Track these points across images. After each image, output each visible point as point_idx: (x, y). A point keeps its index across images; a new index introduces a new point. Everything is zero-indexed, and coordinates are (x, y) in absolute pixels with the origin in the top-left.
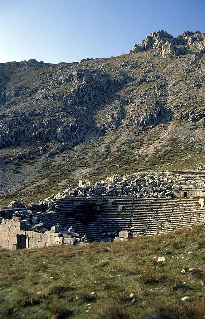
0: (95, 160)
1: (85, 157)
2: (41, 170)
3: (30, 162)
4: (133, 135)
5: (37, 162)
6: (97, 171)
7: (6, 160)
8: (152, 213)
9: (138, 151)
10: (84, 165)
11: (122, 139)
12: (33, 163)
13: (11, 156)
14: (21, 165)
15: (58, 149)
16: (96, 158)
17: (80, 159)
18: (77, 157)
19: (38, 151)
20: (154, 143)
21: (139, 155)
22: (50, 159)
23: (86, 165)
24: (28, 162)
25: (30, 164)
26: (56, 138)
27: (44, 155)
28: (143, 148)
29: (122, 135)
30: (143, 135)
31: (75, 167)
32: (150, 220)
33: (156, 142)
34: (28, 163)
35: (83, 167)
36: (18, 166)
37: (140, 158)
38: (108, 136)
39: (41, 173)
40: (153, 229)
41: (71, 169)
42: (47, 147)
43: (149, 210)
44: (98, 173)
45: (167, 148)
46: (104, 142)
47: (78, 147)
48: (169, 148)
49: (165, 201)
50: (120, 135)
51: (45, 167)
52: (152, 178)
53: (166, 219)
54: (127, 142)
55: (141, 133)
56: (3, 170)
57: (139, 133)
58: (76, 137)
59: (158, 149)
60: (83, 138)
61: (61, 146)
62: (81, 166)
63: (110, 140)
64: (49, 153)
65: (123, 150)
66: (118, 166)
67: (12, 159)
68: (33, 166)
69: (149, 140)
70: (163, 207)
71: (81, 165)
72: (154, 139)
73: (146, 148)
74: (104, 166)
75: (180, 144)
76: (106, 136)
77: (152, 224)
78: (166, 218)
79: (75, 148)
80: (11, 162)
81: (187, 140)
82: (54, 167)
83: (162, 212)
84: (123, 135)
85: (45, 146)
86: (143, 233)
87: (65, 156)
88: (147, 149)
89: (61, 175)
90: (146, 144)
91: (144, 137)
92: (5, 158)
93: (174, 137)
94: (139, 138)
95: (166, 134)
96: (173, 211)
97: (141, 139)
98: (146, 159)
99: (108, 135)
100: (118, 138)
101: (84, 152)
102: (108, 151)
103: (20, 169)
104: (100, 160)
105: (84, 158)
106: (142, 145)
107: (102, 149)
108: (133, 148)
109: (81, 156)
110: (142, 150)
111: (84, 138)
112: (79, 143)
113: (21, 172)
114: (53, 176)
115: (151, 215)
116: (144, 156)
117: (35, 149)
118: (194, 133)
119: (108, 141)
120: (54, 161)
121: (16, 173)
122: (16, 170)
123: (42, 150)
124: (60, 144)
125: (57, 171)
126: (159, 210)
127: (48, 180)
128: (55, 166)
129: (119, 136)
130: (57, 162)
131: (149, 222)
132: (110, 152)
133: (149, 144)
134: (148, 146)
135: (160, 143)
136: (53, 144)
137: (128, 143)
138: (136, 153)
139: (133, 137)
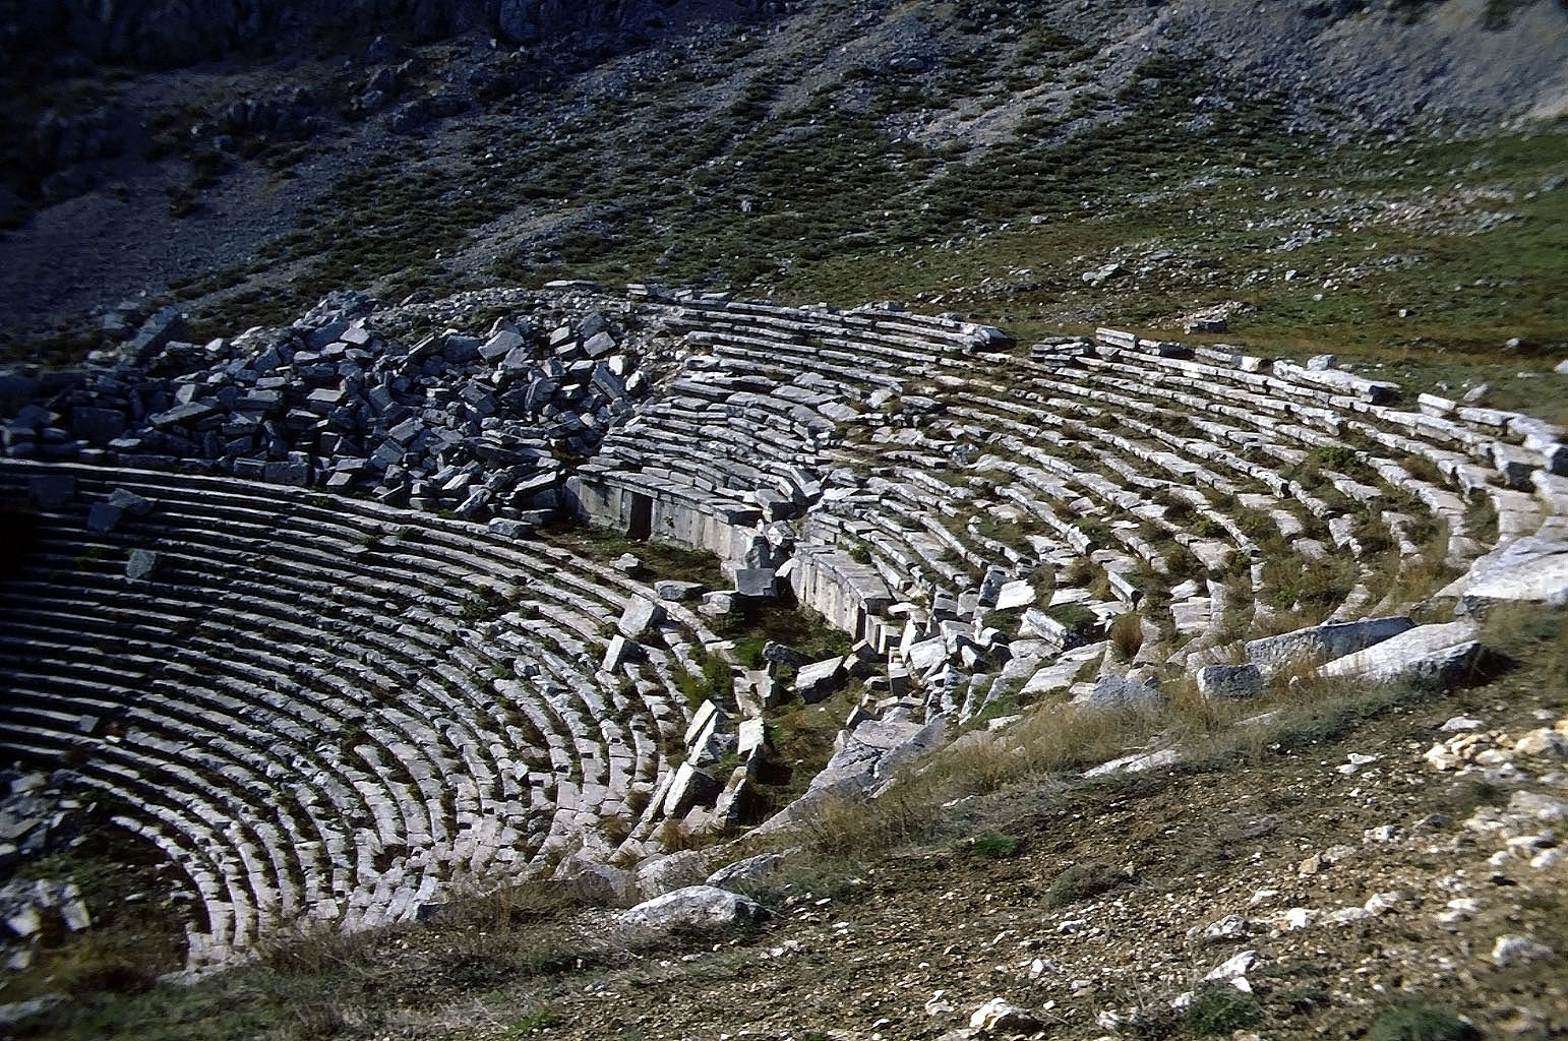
0: (644, 159)
1: (601, 137)
2: (324, 200)
3: (285, 151)
4: (948, 24)
5: (324, 153)
6: (599, 230)
7: (164, 137)
8: (319, 642)
9: (927, 121)
10: (569, 187)
11: (869, 48)
12: (299, 158)
13: (199, 114)
14: (229, 169)
15: (475, 81)
16: (660, 148)
17: (565, 149)
18: (558, 138)
19: (360, 90)
20: (1047, 78)
21: (911, 150)
22: (402, 139)
23: (575, 186)
24: (276, 152)
25: (280, 165)
26: (494, 21)
27: (380, 119)
28: (966, 105)
29: (881, 21)
30: (1010, 30)
31: (506, 198)
32: (258, 702)
33: (1064, 73)
34: (271, 162)
35: (555, 196)
36: (213, 171)
37: (901, 169)
38: (796, 22)
39: (312, 223)
40: (221, 781)
41: (480, 207)
42: (422, 68)
43: (318, 608)
44: (596, 243)
45: (1103, 117)
46: (759, 56)
47: (599, 80)
48: (1115, 118)
49: (469, 549)
50: (873, 18)
51: (353, 189)
52: (538, 344)
53: (356, 712)
54: (893, 61)
55: (1001, 14)
56: (121, 192)
57: (989, 12)
58: (612, 18)
59: (1047, 118)
60: (649, 23)
61: (503, 65)
62: (546, 194)
63: (796, 47)
64: (409, 105)
65: (842, 108)
66: (745, 206)
67: (194, 131)
68: (289, 176)
69: (1030, 57)
70: (414, 602)
71: (549, 185)
72: (1061, 56)
73: (986, 108)
74: (672, 198)
75: (1199, 100)
76: (784, 24)
77: (242, 739)
78: (361, 704)
79: (581, 81)
80: (186, 150)
81: (1260, 76)
82: (399, 186)
83: (378, 646)
84: (890, 19)
85: (405, 66)
86: (137, 801)
87: (493, 129)
88: (988, 113)
89: (404, 237)
90: (999, 85)
91: (1006, 39)
92: (164, 124)
93: (1185, 53)
94: (975, 42)
95: (1144, 32)
96: (442, 653)
97: (981, 52)
98: (941, 173)
99: (798, 18)
100: (854, 34)
101: (613, 109)
102: (751, 108)
103: (214, 191)
104: (678, 160)
105: (591, 143)
106: (973, 89)
107: (728, 95)
108: (912, 102)
109: (580, 131)
110: (952, 115)
111: (657, 24)
112: (614, 54)
113: (210, 211)
114: (356, 245)
115: (303, 657)
116: (934, 154)
117: (347, 78)
118: (1327, 35)
119: (779, 53)
120: (418, 153)
121: (181, 216)
122: (191, 197)
123: (378, 84)
124: (503, 56)
125: (399, 212)
126: (379, 619)
127: (316, 265)
128: (409, 181)
129: (865, 24)
130: (428, 162)
131: (246, 719)
132: (760, 118)
133: (1018, 84)
134: (1002, 97)
135: (1082, 79)
136: (461, 56)
137: (895, 68)
138: (904, 135)
139: (943, 37)
